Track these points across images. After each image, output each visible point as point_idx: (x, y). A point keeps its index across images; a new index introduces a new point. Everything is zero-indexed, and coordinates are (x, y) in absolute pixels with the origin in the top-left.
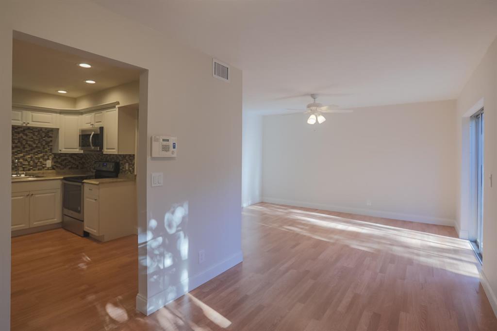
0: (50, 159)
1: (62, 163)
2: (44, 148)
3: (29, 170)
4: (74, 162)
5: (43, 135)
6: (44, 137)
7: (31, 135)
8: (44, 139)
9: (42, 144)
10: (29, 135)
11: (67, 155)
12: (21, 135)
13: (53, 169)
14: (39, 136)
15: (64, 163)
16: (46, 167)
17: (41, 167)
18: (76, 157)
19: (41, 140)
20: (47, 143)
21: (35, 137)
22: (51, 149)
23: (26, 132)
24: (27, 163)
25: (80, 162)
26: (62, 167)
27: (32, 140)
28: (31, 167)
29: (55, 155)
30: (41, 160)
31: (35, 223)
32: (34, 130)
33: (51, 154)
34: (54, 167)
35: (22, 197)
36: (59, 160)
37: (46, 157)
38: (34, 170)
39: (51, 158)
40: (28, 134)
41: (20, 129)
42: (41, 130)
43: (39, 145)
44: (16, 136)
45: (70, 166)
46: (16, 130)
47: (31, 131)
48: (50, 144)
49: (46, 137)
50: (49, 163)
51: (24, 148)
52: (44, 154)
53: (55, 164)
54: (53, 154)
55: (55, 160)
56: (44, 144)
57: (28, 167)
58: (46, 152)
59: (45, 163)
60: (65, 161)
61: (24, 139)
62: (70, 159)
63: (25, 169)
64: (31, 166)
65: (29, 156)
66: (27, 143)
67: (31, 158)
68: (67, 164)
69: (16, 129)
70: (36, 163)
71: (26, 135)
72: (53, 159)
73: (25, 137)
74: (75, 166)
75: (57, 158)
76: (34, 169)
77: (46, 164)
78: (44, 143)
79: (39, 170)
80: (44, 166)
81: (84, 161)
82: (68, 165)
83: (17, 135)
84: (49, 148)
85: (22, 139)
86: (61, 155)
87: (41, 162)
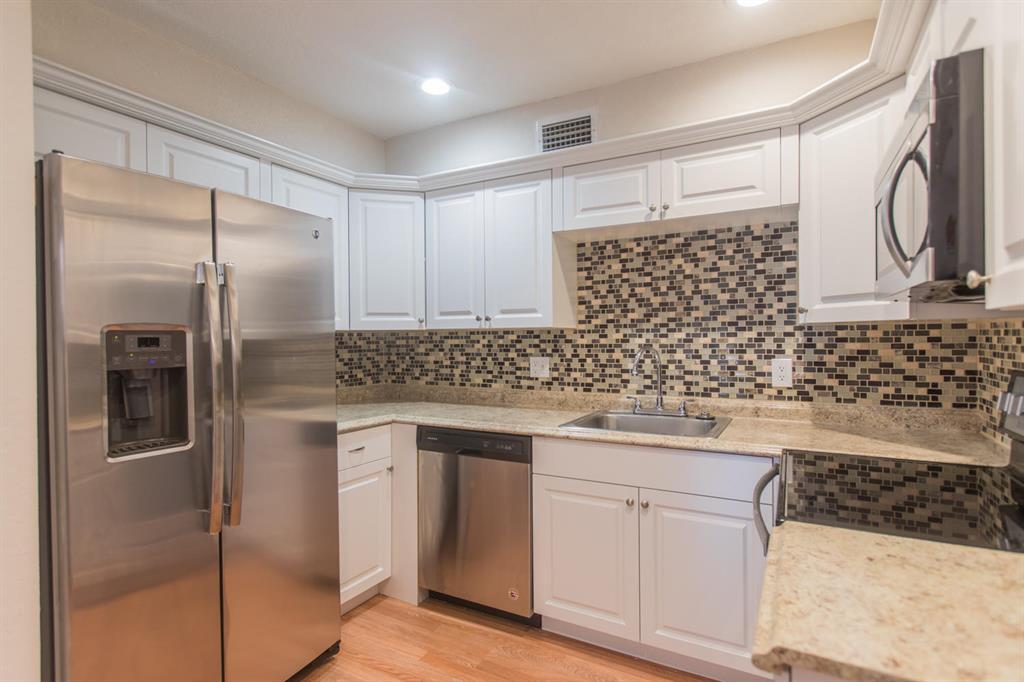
0: (789, 351)
1: (848, 370)
2: (760, 307)
3: (706, 393)
4: (912, 367)
5: (757, 251)
6: (762, 261)
7: (710, 257)
8: (760, 266)
9: (751, 292)
10: (704, 259)
11: (870, 334)
12: (678, 260)
13: (805, 397)
14: (739, 256)
15: (853, 373)
16: (770, 386)
17: (751, 386)
18: (920, 344)
19: (751, 272)
20: (775, 283)
21: (724, 265)
22: (791, 310)
23: (695, 248)
24: (700, 368)
25: (947, 375)
26: (845, 392)
27: (715, 275)
28: (714, 384)
29: (809, 331)
30: (750, 355)
31: (658, 632)
32: (720, 236)
33: (790, 329)
34: (809, 388)
35: (613, 506)
36: (831, 360)
37: (769, 344)
38: (726, 396)
39: (789, 346)
40: (700, 254)
41: (676, 240)
42: (748, 230)
43: (742, 294)
44: (663, 268)
45: (891, 390)
46: (662, 247)
47: (712, 243)
48: (785, 288)
49: (770, 260)
50: (783, 371)
51: (689, 309)
52: (763, 329)
53: (809, 376)
54: (801, 328)
55: (810, 356)
56: (760, 289)
57: (704, 383)
58: (770, 322)
59: (765, 369)
60: (860, 365)
61: (690, 276)
62: (886, 353)
63: (694, 389)
64: (713, 379)
65: (703, 340)
66: (696, 292)
67: (713, 346)
68: (874, 377)
69: (664, 242)
70: (733, 369)
71: (696, 261)
72: (799, 353)
73: (689, 269)
74: (923, 391)
75: (820, 346)
76: (723, 390)
77: (770, 374)
78: (760, 285)
79: (742, 395)
80: (760, 380)
81: (980, 367)
82: (878, 384)
83: (665, 262)
84: (783, 306)
85: (680, 277)
86: (836, 333)
87: (750, 366)
